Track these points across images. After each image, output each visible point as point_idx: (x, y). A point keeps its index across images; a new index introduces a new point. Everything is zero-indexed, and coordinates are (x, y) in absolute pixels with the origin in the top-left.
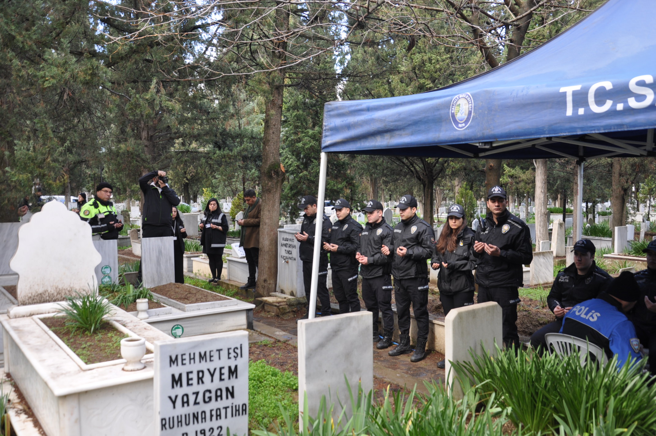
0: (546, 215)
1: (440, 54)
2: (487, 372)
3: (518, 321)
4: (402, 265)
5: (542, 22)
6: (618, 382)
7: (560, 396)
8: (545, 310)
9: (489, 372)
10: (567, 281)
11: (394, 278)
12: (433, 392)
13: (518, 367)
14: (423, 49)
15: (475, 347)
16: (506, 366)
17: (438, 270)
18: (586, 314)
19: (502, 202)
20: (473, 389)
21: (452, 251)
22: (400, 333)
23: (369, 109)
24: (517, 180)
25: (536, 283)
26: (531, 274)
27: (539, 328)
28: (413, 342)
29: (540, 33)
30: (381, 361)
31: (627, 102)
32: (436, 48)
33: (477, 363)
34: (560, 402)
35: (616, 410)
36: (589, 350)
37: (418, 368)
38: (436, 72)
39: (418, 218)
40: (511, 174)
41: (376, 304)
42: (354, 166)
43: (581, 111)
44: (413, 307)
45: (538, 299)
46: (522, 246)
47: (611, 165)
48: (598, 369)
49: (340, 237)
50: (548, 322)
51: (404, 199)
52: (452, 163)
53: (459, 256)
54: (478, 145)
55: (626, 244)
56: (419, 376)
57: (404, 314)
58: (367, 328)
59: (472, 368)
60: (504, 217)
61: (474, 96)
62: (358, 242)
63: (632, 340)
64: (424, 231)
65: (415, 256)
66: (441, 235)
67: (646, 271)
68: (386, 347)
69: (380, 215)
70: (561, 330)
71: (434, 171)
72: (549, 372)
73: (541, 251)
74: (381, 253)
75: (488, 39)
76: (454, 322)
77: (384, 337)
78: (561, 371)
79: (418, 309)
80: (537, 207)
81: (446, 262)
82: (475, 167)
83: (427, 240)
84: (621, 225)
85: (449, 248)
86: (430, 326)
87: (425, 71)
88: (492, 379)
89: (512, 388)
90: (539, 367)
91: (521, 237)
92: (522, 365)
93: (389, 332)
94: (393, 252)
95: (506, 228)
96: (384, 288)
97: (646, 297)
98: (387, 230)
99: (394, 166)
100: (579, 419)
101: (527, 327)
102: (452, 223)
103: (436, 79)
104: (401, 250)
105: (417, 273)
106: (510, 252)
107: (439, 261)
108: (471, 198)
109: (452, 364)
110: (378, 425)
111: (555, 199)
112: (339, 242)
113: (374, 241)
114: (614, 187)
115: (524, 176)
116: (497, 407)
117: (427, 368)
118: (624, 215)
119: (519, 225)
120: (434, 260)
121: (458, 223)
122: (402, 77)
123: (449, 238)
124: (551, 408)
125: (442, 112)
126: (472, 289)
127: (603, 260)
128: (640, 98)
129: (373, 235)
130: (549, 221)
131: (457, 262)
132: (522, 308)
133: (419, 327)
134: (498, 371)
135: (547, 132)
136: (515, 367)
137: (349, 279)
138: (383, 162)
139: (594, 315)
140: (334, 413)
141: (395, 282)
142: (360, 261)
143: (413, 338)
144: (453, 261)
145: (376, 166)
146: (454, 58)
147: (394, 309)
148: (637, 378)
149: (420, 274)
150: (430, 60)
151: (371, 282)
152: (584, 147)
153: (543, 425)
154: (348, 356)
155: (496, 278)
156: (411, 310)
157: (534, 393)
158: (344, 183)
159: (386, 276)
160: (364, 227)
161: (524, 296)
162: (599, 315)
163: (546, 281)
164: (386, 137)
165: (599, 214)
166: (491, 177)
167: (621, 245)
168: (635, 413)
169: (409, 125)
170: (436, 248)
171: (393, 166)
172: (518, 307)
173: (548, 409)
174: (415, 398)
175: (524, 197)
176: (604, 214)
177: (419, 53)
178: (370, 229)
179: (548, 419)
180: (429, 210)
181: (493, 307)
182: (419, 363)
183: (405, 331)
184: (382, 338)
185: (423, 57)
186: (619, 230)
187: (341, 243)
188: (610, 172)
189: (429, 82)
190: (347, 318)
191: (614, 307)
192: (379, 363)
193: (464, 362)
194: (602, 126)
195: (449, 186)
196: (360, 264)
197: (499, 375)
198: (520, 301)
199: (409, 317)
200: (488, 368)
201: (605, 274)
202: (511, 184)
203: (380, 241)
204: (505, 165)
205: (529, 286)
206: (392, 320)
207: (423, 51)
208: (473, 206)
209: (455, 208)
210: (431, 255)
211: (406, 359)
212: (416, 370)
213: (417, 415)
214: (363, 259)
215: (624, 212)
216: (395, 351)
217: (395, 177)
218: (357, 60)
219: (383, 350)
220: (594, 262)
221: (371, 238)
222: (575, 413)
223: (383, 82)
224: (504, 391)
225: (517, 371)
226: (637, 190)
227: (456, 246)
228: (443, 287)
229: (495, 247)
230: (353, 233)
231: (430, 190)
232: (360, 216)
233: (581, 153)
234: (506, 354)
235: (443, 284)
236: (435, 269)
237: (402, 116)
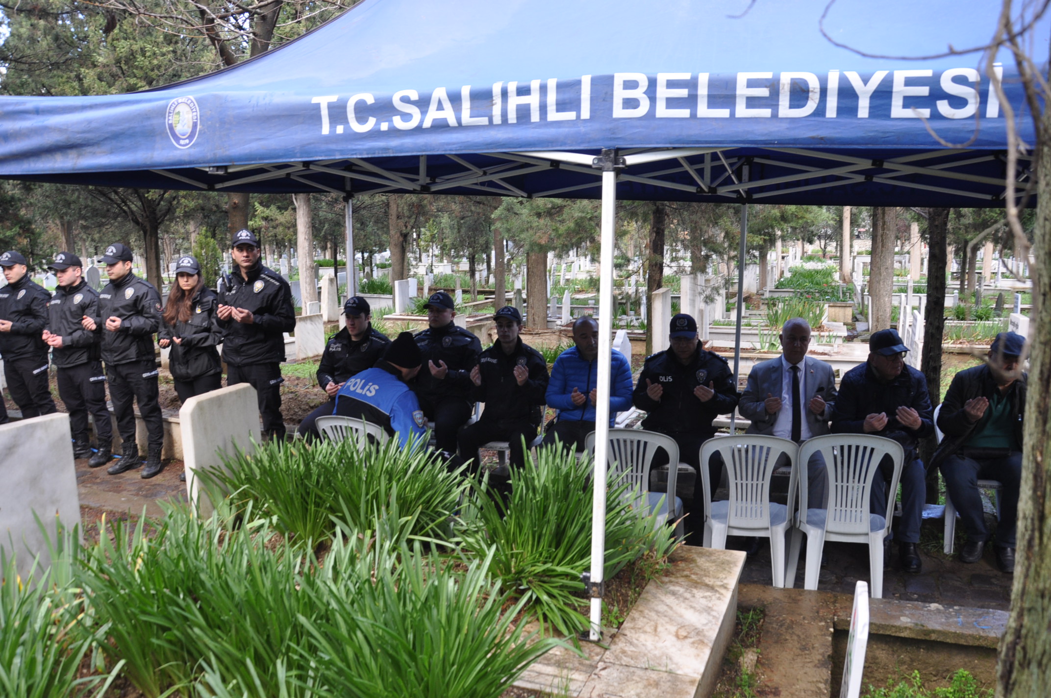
0: (313, 268)
1: (157, 44)
2: (243, 476)
3: (283, 407)
4: (116, 344)
5: (295, 16)
6: (400, 464)
7: (336, 492)
8: (316, 390)
9: (246, 475)
10: (340, 349)
11: (106, 364)
12: (169, 512)
13: (282, 464)
14: (131, 33)
15: (225, 446)
16: (267, 464)
17: (169, 349)
18: (363, 388)
19: (253, 250)
20: (228, 501)
21: (186, 322)
22: (122, 441)
23: (38, 112)
24: (274, 223)
25: (304, 356)
26: (296, 346)
27: (309, 413)
28: (144, 451)
29: (294, 30)
30: (98, 484)
31: (392, 121)
32: (150, 34)
33: (229, 466)
34: (336, 499)
35: (399, 497)
36: (368, 431)
37: (153, 485)
38: (152, 70)
39: (134, 276)
40: (265, 215)
41: (83, 403)
42: (31, 203)
43: (340, 129)
44: (139, 402)
45: (307, 376)
46: (282, 309)
47: (388, 205)
48: (378, 451)
49: (14, 309)
50: (321, 403)
51: (111, 250)
52: (183, 200)
53: (197, 327)
54: (207, 170)
55: (408, 301)
56: (155, 496)
57: (125, 415)
58: (62, 438)
59: (222, 473)
60: (256, 271)
61: (200, 101)
62: (45, 315)
63: (415, 413)
64: (145, 295)
65: (134, 330)
66: (169, 299)
67: (428, 331)
68: (104, 464)
69: (78, 274)
70: (335, 411)
71: (157, 211)
72: (319, 465)
73: (308, 314)
74: (83, 329)
75: (226, 30)
76: (193, 415)
77: (98, 449)
78: (335, 461)
79: (145, 405)
80: (300, 259)
81: (178, 337)
82: (217, 206)
83: (150, 307)
84: (402, 279)
85: (181, 317)
86: (165, 426)
87: (137, 67)
88: (251, 484)
89: (277, 492)
90: (308, 459)
91: (279, 298)
92: (287, 460)
93: (106, 441)
94: (100, 327)
95: (258, 286)
96: (92, 379)
97: (430, 361)
98: (90, 297)
99: (97, 204)
100: (359, 515)
101: (295, 413)
102: (183, 282)
103: (154, 79)
104: (114, 321)
105: (139, 354)
106: (266, 317)
107: (169, 335)
108: (214, 250)
109: (195, 472)
110: (93, 571)
111: (324, 249)
112: (12, 316)
113: (71, 312)
114: (392, 232)
115: (282, 218)
116: (259, 518)
117: (166, 483)
118: (405, 267)
119: (277, 280)
120: (162, 335)
121: (193, 281)
122: (101, 73)
123: (181, 304)
124: (326, 508)
125: (155, 122)
126: (218, 370)
127: (383, 322)
128: (406, 117)
129: (68, 303)
130: (317, 276)
131: (195, 336)
132: (287, 390)
133: (149, 430)
134: (257, 471)
135: (298, 155)
136: (278, 464)
137: (35, 372)
138: (78, 197)
139: (372, 389)
140: (21, 566)
141: (107, 370)
142: (50, 343)
143: (142, 446)
144: (189, 334)
145: (68, 204)
146: (179, 52)
147: (111, 408)
148: (421, 455)
149: (144, 355)
150: (143, 51)
151: (71, 373)
152: (352, 179)
153: (318, 532)
154: (34, 481)
155: (250, 352)
156: (136, 407)
157: (304, 494)
158: (17, 229)
159: (94, 363)
160: (54, 293)
161: (290, 374)
162: (377, 387)
163: (316, 353)
164: (70, 156)
165: (378, 266)
166: (237, 219)
167: (403, 303)
168: (419, 497)
169: (106, 139)
170: (164, 318)
171: (94, 204)
172: (281, 389)
173: (322, 510)
174: (146, 524)
175: (285, 246)
176: (383, 266)
177: (126, 39)
178: (63, 295)
179: (324, 522)
180: (154, 266)
181: (245, 389)
182: (154, 478)
183: (129, 437)
184: (96, 451)
185: (131, 45)
186: (400, 285)
187: (17, 318)
188: (386, 214)
189: (143, 83)
190: (27, 426)
191: (393, 376)
192: (95, 487)
193: (211, 467)
194: (365, 150)
195: (183, 233)
196: (51, 350)
197: (258, 477)
198: (283, 380)
199: (133, 418)
200: (243, 470)
201: (384, 338)
202: (267, 228)
203: (79, 312)
204: (256, 203)
205: (295, 361)
206: (108, 423)
207: (131, 36)
208: (216, 259)
209: (186, 261)
210: (157, 327)
211: (134, 475)
212: (150, 489)
213: (149, 547)
214: (54, 340)
215: (406, 263)
216: (117, 467)
217: (99, 219)
218: (20, 37)
219: (98, 468)
220: (370, 324)
221: (66, 308)
222: (355, 509)
223: (69, 78)
224: (268, 497)
225: (281, 470)
226: (419, 236)
227: (192, 314)
228: (178, 371)
229: (246, 311)
230: (35, 302)
231: (153, 239)
232: (47, 278)
233: (348, 187)
234: (266, 450)
235: (177, 367)
236: (164, 347)
237: (93, 125)
